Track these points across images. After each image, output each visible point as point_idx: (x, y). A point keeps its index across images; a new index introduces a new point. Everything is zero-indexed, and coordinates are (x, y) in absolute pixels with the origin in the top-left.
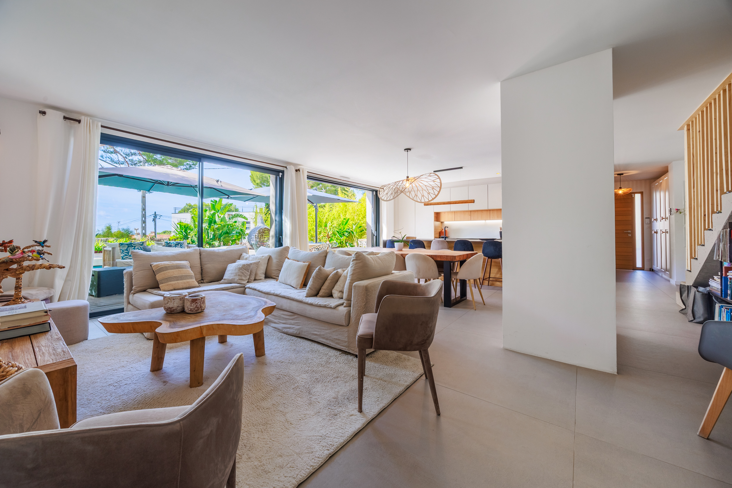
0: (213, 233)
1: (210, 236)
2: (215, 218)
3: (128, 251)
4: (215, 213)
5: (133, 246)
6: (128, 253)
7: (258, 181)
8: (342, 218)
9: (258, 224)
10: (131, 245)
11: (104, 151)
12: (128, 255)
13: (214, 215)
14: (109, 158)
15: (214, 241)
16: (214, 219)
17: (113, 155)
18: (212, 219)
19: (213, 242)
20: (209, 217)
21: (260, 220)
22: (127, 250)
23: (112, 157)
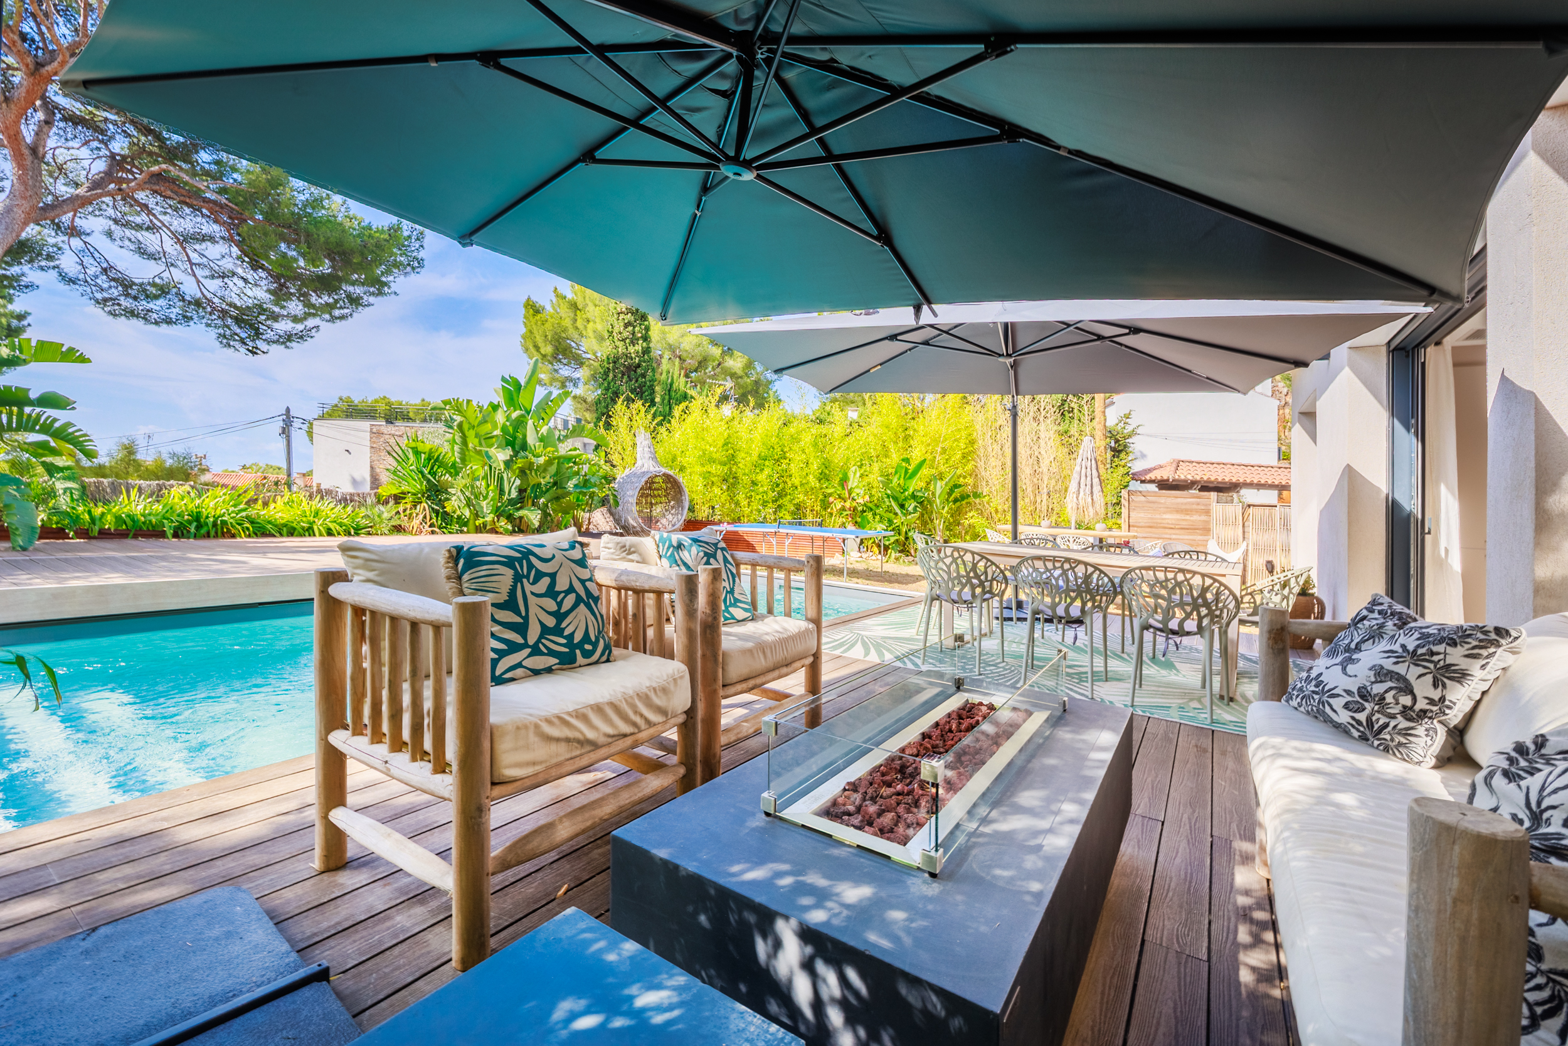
0: (518, 482)
1: (507, 490)
2: (525, 436)
3: (517, 612)
4: (522, 416)
5: (540, 575)
6: (521, 629)
7: (548, 349)
8: (895, 458)
9: (639, 463)
10: (531, 566)
11: (116, 221)
12: (525, 645)
13: (520, 423)
14: (130, 240)
15: (521, 508)
16: (520, 435)
17: (144, 233)
18: (515, 438)
19: (521, 513)
20: (504, 429)
21: (647, 449)
22: (510, 604)
23: (141, 239)
